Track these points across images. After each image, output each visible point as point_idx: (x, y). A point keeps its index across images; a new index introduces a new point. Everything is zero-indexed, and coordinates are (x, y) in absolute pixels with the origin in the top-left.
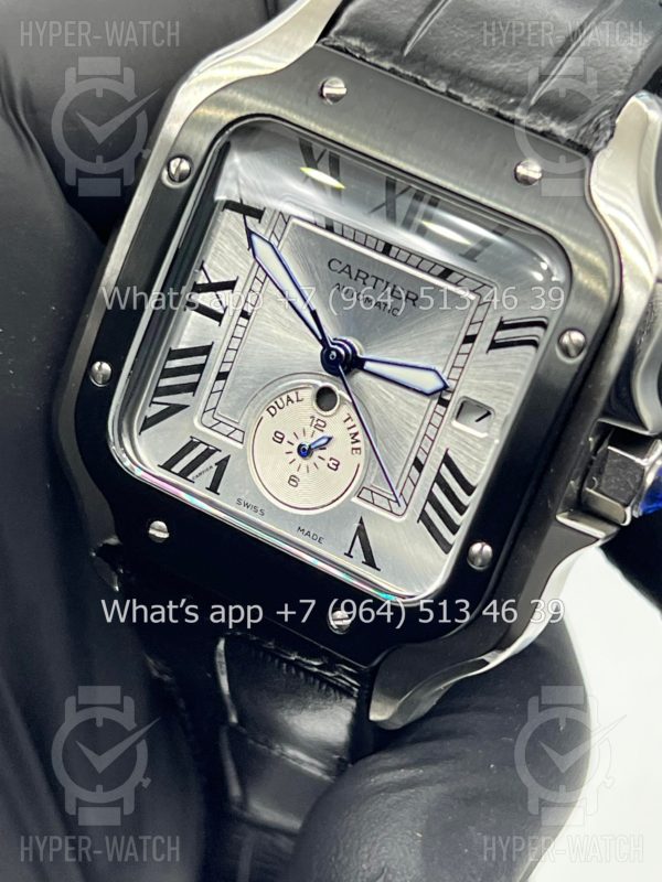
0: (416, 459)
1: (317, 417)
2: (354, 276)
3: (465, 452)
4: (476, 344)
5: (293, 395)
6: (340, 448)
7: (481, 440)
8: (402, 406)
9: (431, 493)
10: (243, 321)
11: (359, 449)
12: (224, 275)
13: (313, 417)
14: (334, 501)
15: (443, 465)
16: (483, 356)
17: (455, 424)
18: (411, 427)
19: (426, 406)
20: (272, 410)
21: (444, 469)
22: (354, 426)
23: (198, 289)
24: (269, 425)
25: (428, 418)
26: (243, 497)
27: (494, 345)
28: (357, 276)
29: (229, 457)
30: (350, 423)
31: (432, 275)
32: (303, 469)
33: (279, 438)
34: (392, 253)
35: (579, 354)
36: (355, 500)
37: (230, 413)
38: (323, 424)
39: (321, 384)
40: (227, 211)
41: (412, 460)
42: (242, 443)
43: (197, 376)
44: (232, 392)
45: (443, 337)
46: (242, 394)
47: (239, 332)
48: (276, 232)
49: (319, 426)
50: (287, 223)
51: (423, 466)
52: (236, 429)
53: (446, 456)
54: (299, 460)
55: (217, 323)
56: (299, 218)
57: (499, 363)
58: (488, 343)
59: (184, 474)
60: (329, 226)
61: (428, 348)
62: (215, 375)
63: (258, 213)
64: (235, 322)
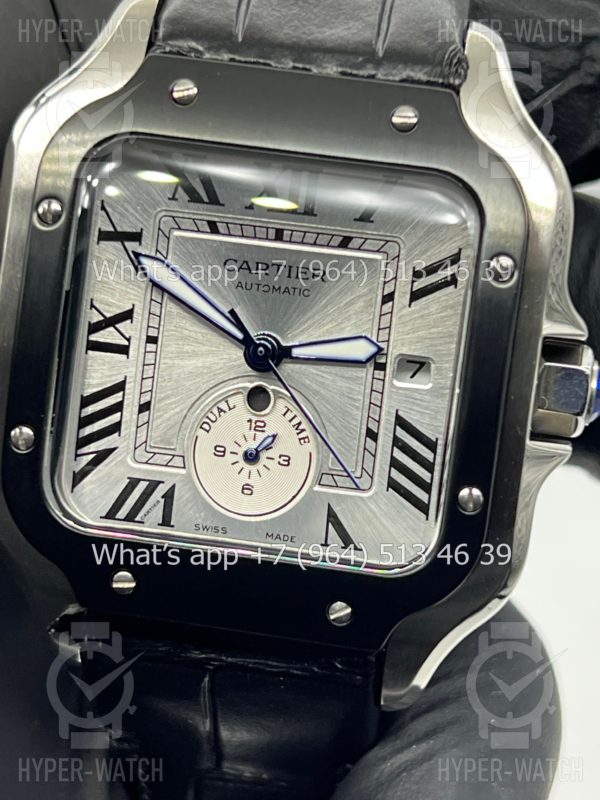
0: (368, 430)
1: (254, 419)
3: (416, 408)
4: (396, 301)
5: (223, 406)
6: (288, 443)
7: (428, 391)
8: (340, 383)
9: (392, 457)
10: (151, 347)
11: (307, 437)
12: (119, 307)
13: (250, 421)
14: (294, 497)
15: (398, 427)
16: (408, 310)
17: (397, 383)
18: (354, 400)
19: (364, 375)
20: (205, 425)
21: (399, 430)
22: (295, 416)
23: (95, 328)
24: (206, 442)
25: (369, 385)
26: (200, 521)
27: (415, 296)
29: (174, 486)
30: (290, 415)
31: (333, 247)
32: (254, 474)
34: (285, 238)
36: (317, 488)
37: (161, 441)
38: (262, 424)
39: (251, 386)
40: (103, 244)
41: (364, 431)
42: (184, 467)
43: (119, 414)
44: (159, 421)
45: (361, 304)
46: (169, 420)
47: (150, 358)
48: (160, 249)
49: (259, 427)
50: (168, 238)
51: (377, 434)
52: (174, 456)
53: (398, 417)
54: (247, 467)
55: (125, 356)
56: (180, 229)
57: (426, 312)
58: (408, 296)
59: (130, 518)
60: (213, 228)
61: (348, 319)
62: (136, 409)
63: (136, 237)
64: (142, 350)
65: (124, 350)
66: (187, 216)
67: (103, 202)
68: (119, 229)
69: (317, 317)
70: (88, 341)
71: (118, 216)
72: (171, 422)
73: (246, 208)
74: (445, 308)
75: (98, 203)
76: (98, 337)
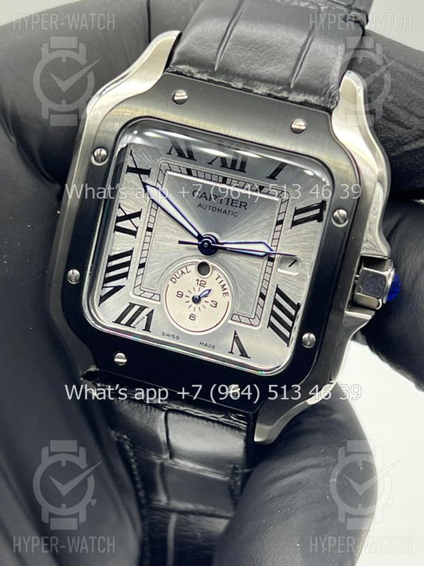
0: (261, 293)
1: (200, 279)
2: (208, 198)
3: (288, 285)
4: (284, 224)
5: (184, 270)
6: (217, 294)
7: (296, 276)
8: (249, 266)
9: (272, 310)
10: (149, 233)
11: (227, 293)
12: (134, 209)
13: (198, 280)
14: (217, 324)
15: (277, 294)
16: (289, 231)
17: (279, 270)
18: (255, 276)
19: (262, 263)
20: (174, 279)
21: (277, 296)
22: (222, 281)
23: (119, 219)
24: (173, 289)
25: (264, 269)
26: (165, 331)
27: (294, 223)
29: (153, 310)
30: (219, 280)
31: (253, 191)
32: (197, 309)
33: (180, 295)
34: (228, 182)
35: (345, 221)
36: (230, 322)
37: (149, 285)
38: (204, 283)
39: (200, 261)
40: (129, 174)
41: (258, 294)
42: (160, 301)
43: (127, 268)
44: (149, 274)
45: (264, 224)
46: (154, 274)
47: (148, 239)
48: (159, 180)
49: (202, 284)
50: (164, 175)
51: (265, 296)
52: (155, 294)
53: (277, 289)
54: (194, 305)
55: (133, 237)
56: (171, 170)
57: (299, 233)
58: (291, 223)
59: (128, 324)
60: (189, 172)
61: (257, 231)
62: (137, 266)
63: (147, 172)
64: (144, 235)
65: (134, 233)
66: (176, 164)
67: (131, 151)
68: (138, 167)
69: (240, 228)
70: (116, 227)
71: (139, 160)
72: (155, 275)
73: (208, 163)
74: (310, 233)
75: (129, 151)
76: (121, 224)
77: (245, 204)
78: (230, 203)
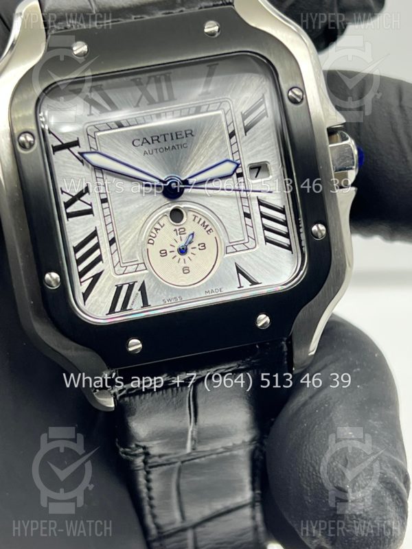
0: (245, 213)
1: (177, 228)
2: (151, 142)
4: (237, 135)
5: (158, 226)
6: (200, 236)
9: (263, 225)
10: (105, 205)
11: (211, 229)
13: (175, 230)
14: (214, 266)
15: (261, 206)
16: (245, 138)
20: (150, 241)
21: (262, 208)
22: (200, 219)
23: (68, 205)
24: (154, 251)
26: (165, 297)
27: (247, 129)
28: (153, 140)
29: (144, 282)
30: (197, 220)
31: (192, 115)
32: (187, 260)
36: (226, 256)
37: (128, 258)
38: (183, 230)
39: (170, 209)
40: (58, 153)
41: (242, 215)
42: (146, 269)
43: (98, 250)
44: (124, 246)
45: (217, 143)
47: (107, 212)
48: (92, 146)
49: (181, 232)
50: (95, 138)
51: (250, 214)
52: (138, 264)
53: (259, 201)
54: (182, 257)
55: (91, 215)
56: (100, 131)
57: (255, 135)
58: (243, 130)
59: (124, 309)
60: (119, 125)
61: (214, 153)
62: (108, 244)
63: (76, 143)
64: (100, 209)
65: (90, 212)
66: (102, 122)
67: (49, 129)
68: (64, 142)
69: (195, 158)
70: (67, 213)
71: (61, 135)
72: (131, 244)
73: (135, 107)
74: (265, 131)
76: (72, 209)
77: (190, 132)
78: (175, 137)
